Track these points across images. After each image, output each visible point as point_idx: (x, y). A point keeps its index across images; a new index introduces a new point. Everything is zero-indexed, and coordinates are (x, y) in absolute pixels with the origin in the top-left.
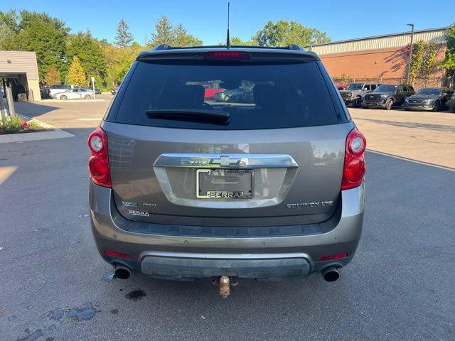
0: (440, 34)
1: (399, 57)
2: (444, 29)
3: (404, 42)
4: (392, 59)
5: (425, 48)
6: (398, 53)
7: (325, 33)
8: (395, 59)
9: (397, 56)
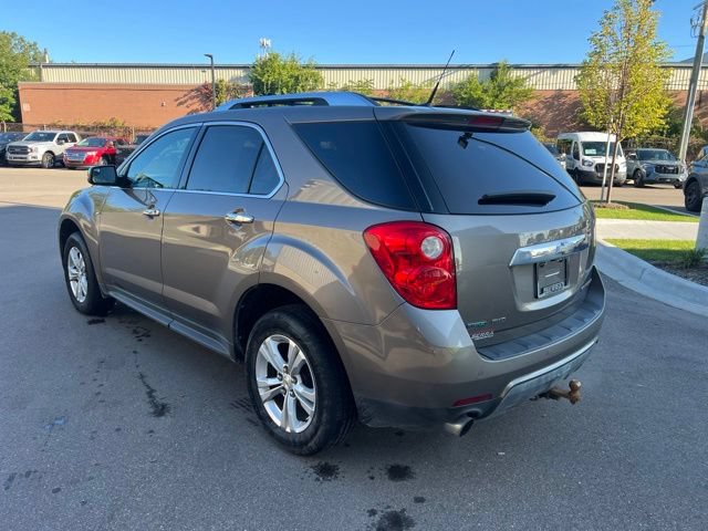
0: (240, 73)
1: (195, 100)
2: (244, 68)
3: (200, 78)
4: (186, 101)
5: (228, 90)
6: (193, 94)
7: (35, 44)
8: (190, 102)
9: (191, 98)
